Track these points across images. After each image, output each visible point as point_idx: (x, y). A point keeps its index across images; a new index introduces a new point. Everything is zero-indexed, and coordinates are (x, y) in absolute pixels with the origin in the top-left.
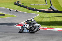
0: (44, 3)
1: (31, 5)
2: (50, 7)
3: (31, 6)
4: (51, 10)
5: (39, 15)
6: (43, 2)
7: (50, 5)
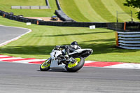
0: (42, 4)
1: (13, 7)
2: (56, 13)
3: (12, 11)
4: (59, 20)
5: (30, 30)
6: (41, 2)
7: (57, 9)
